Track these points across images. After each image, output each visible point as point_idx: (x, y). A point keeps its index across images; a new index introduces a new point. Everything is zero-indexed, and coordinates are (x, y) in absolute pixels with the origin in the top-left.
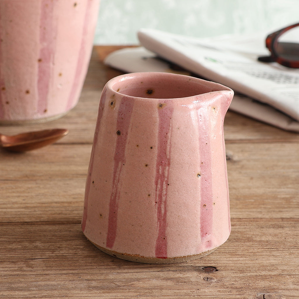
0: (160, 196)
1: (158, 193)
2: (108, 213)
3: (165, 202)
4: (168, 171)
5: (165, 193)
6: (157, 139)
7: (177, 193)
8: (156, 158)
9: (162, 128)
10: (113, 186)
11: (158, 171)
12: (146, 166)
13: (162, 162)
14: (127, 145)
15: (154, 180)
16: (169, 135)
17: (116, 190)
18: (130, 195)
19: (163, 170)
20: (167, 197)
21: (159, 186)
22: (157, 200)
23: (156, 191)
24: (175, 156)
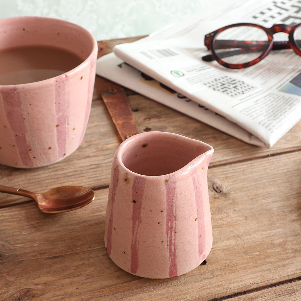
0: (171, 241)
1: (169, 239)
2: (131, 252)
3: (174, 244)
4: (175, 223)
5: (174, 238)
6: (166, 205)
7: (182, 236)
8: (166, 218)
9: (168, 197)
10: (133, 236)
11: (168, 226)
12: (159, 223)
13: (170, 219)
14: (142, 210)
15: (165, 232)
16: (174, 200)
17: (136, 239)
18: (147, 243)
19: (172, 224)
20: (175, 241)
21: (169, 235)
22: (169, 244)
23: (167, 238)
24: (179, 213)
